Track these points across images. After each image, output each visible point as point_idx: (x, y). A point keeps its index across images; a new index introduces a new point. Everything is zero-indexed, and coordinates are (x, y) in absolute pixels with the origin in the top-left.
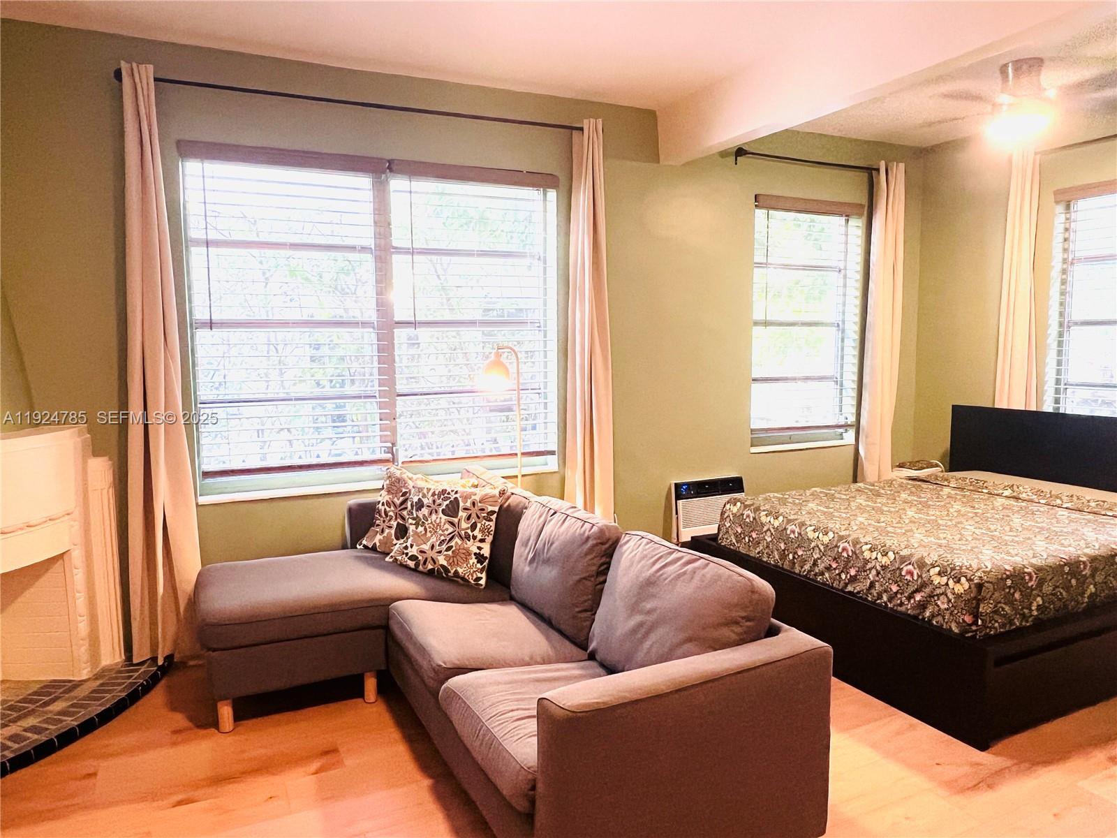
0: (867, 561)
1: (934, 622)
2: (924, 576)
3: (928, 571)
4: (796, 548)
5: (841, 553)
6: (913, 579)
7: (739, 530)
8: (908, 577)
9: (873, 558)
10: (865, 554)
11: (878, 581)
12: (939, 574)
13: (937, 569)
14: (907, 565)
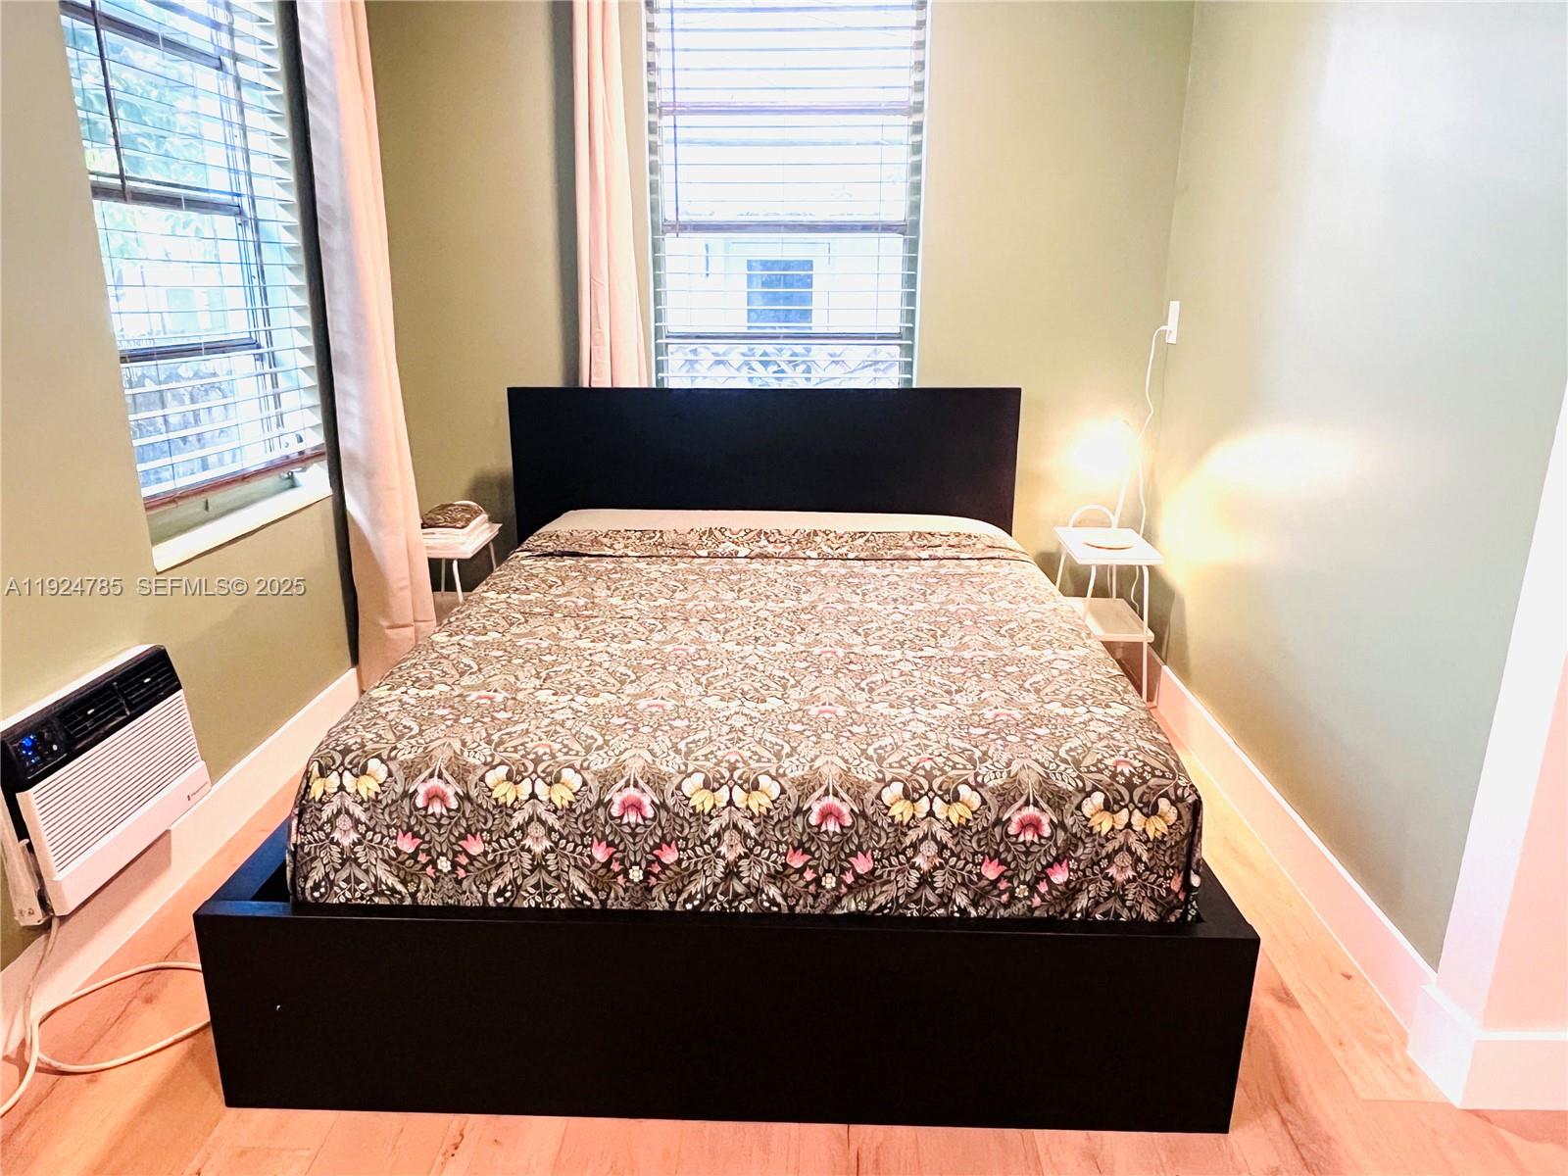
0: (901, 829)
1: (1098, 917)
2: (1069, 821)
3: (1079, 807)
4: (658, 846)
5: (819, 826)
6: (1040, 837)
7: (407, 845)
8: (1029, 836)
9: (921, 815)
10: (895, 811)
11: (942, 867)
12: (1107, 807)
13: (1098, 798)
14: (1019, 809)
